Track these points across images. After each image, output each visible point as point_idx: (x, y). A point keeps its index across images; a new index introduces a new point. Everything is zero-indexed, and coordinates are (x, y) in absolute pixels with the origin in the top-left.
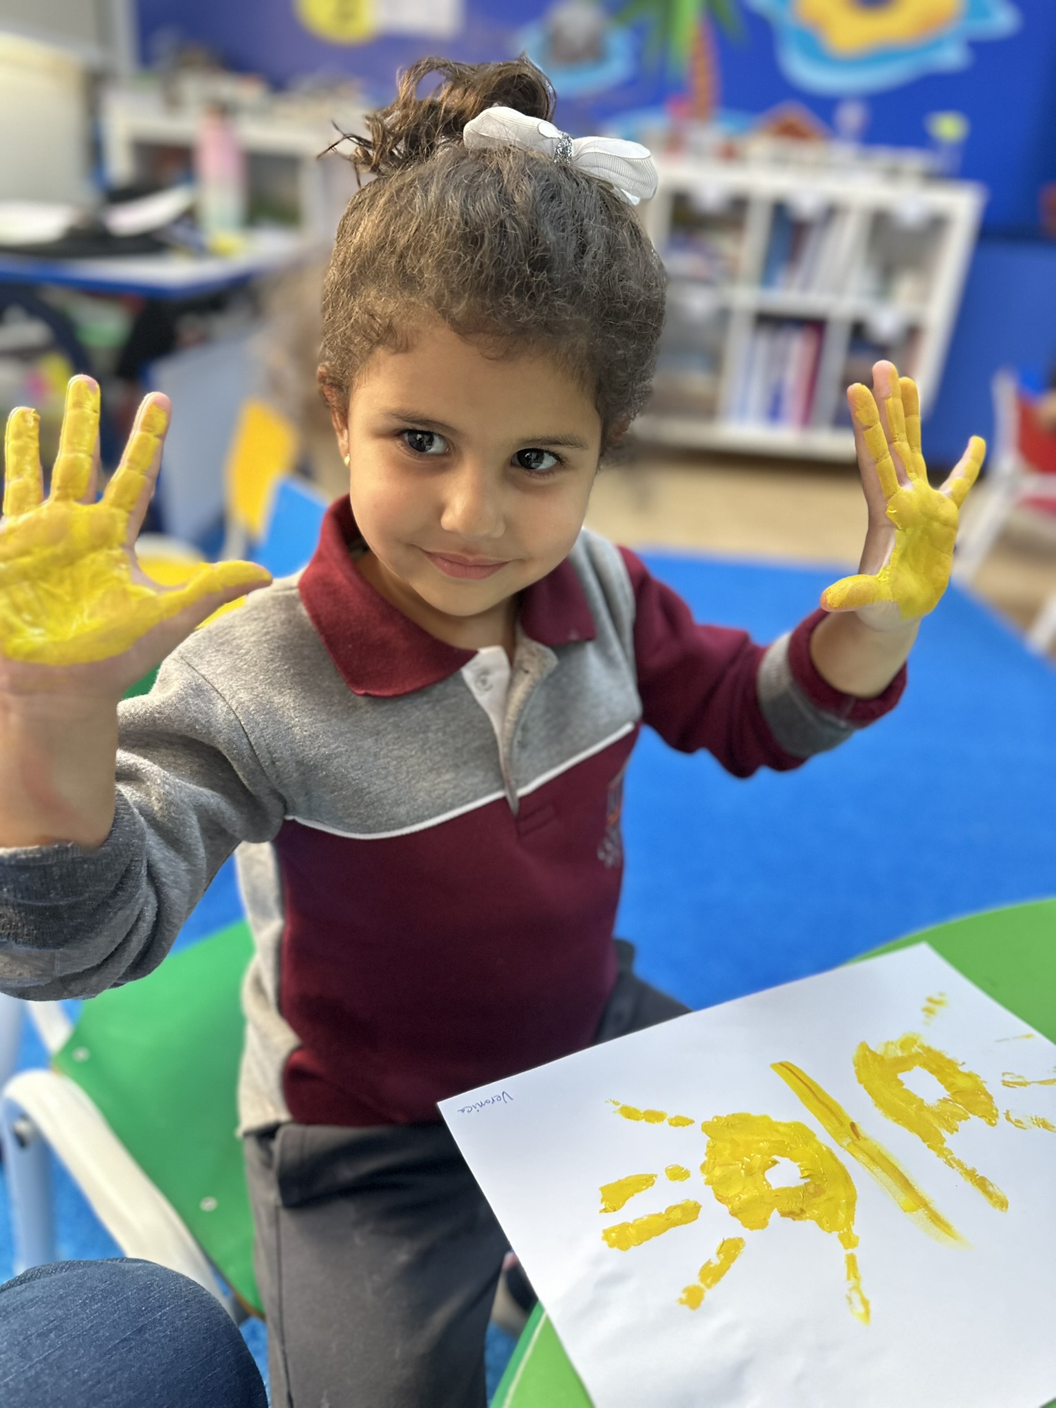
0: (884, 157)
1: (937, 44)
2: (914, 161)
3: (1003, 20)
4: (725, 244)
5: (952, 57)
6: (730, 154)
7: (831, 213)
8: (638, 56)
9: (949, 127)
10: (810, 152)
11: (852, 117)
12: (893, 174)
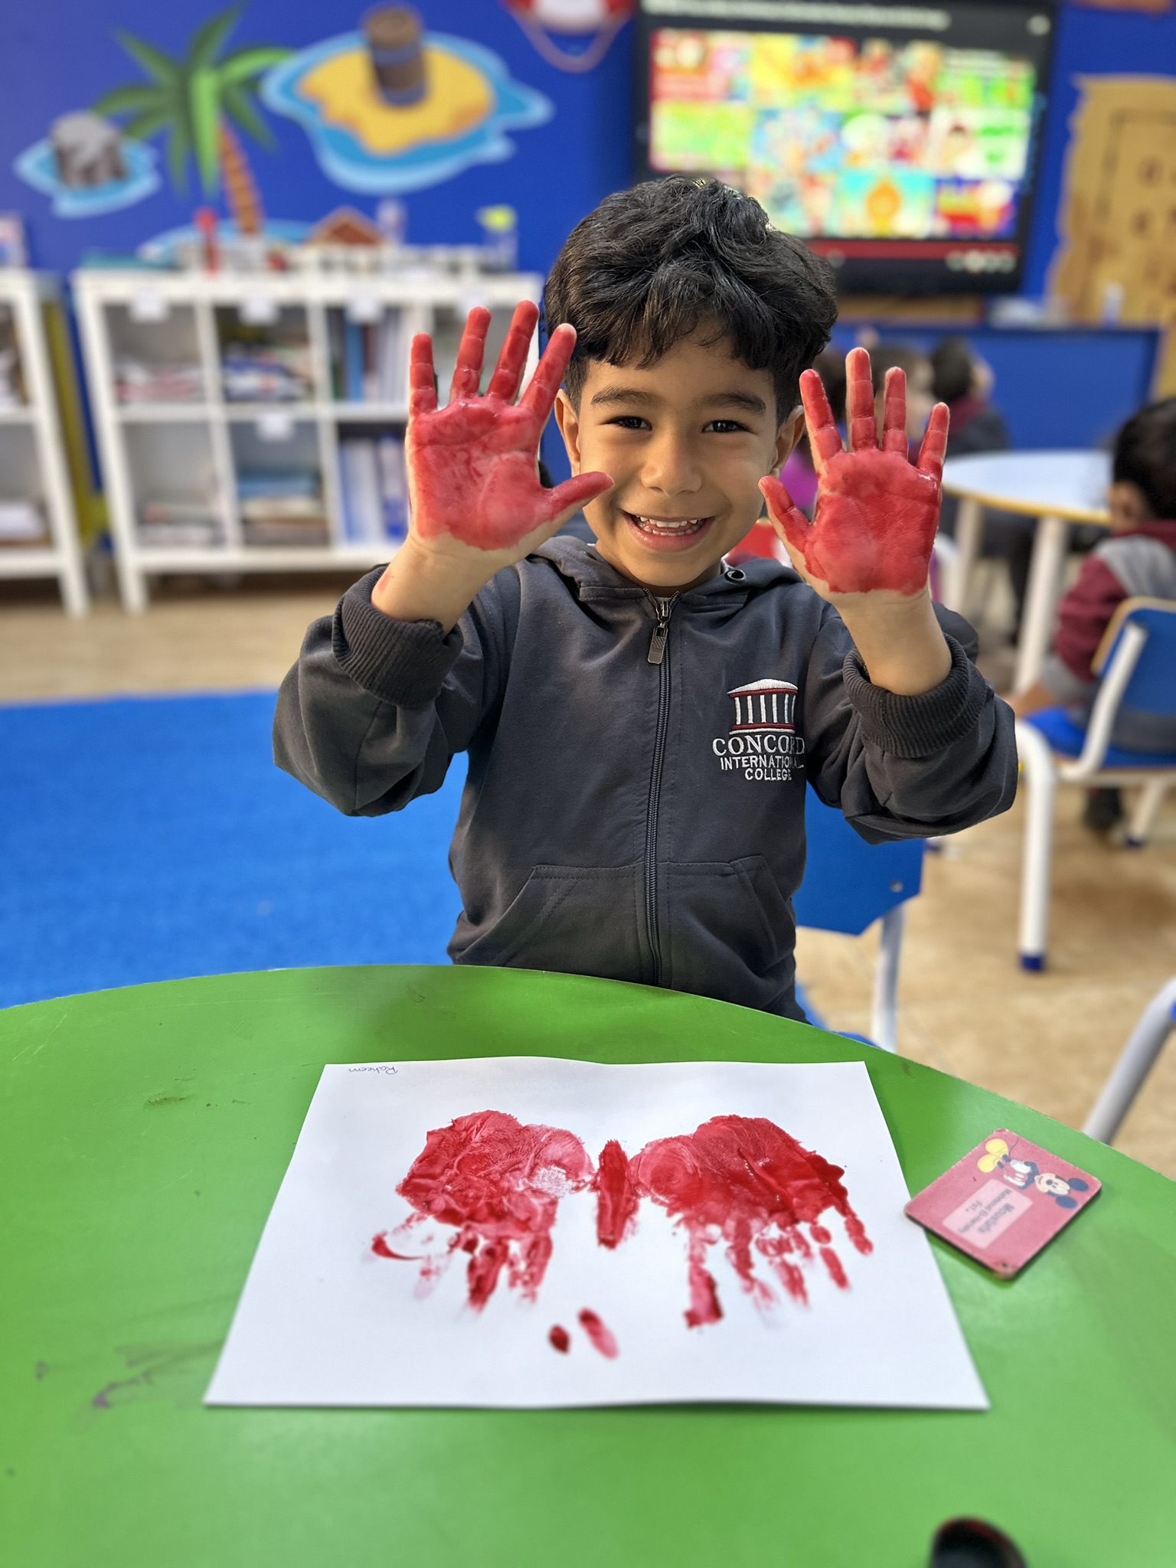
0: (441, 255)
1: (478, 137)
2: (468, 256)
3: (537, 110)
4: (291, 357)
5: (496, 149)
6: (280, 265)
7: (393, 313)
8: (161, 167)
9: (499, 219)
10: (362, 256)
11: (390, 215)
12: (454, 269)
